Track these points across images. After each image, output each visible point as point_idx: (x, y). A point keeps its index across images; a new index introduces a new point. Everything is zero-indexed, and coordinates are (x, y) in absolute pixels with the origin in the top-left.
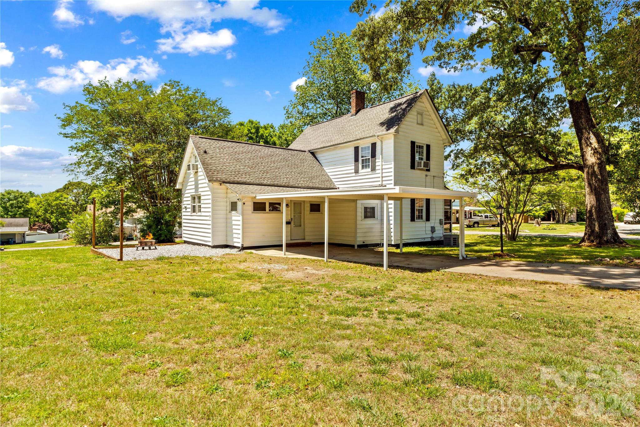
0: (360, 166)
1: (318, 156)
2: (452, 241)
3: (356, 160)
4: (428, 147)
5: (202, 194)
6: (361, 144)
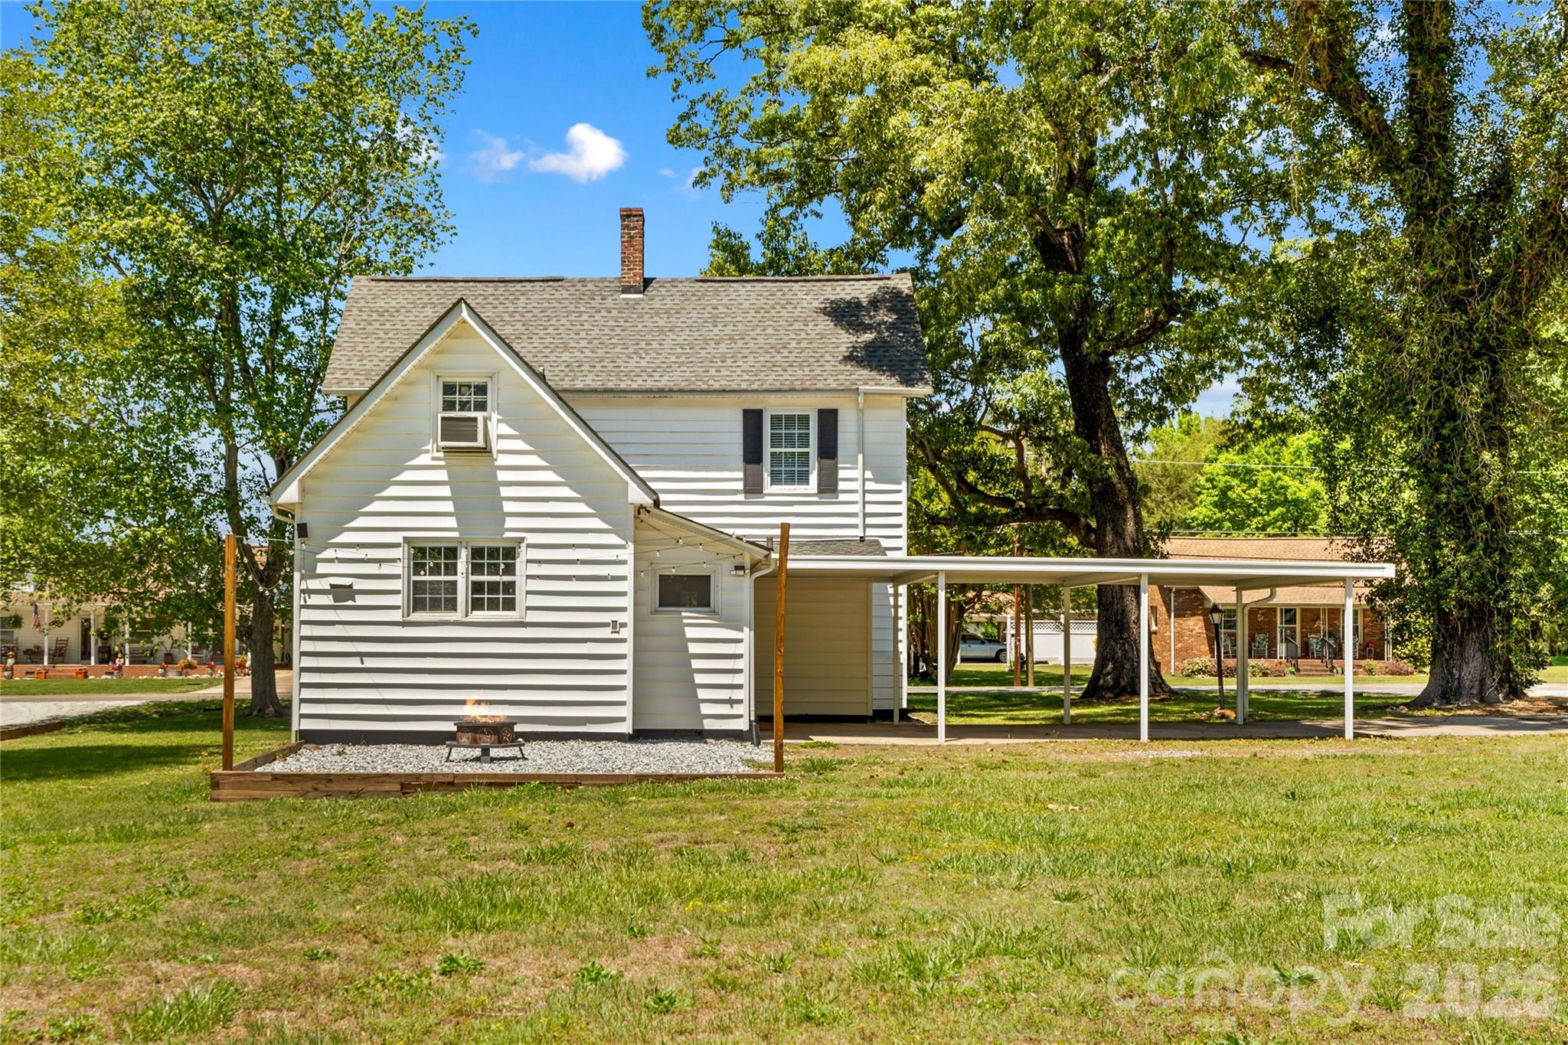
0: (767, 475)
3: (753, 452)
5: (532, 539)
6: (773, 406)
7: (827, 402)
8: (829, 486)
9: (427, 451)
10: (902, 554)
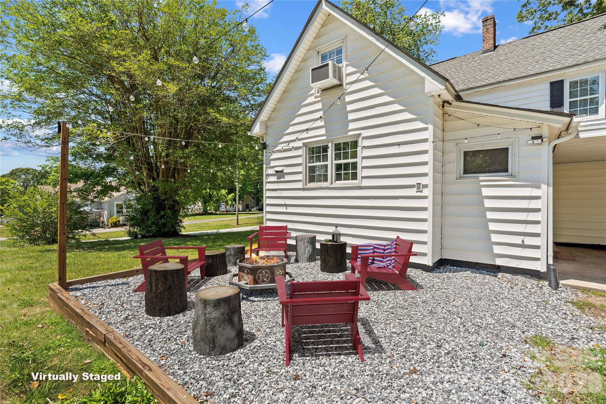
5: (365, 133)
6: (573, 76)
9: (312, 95)
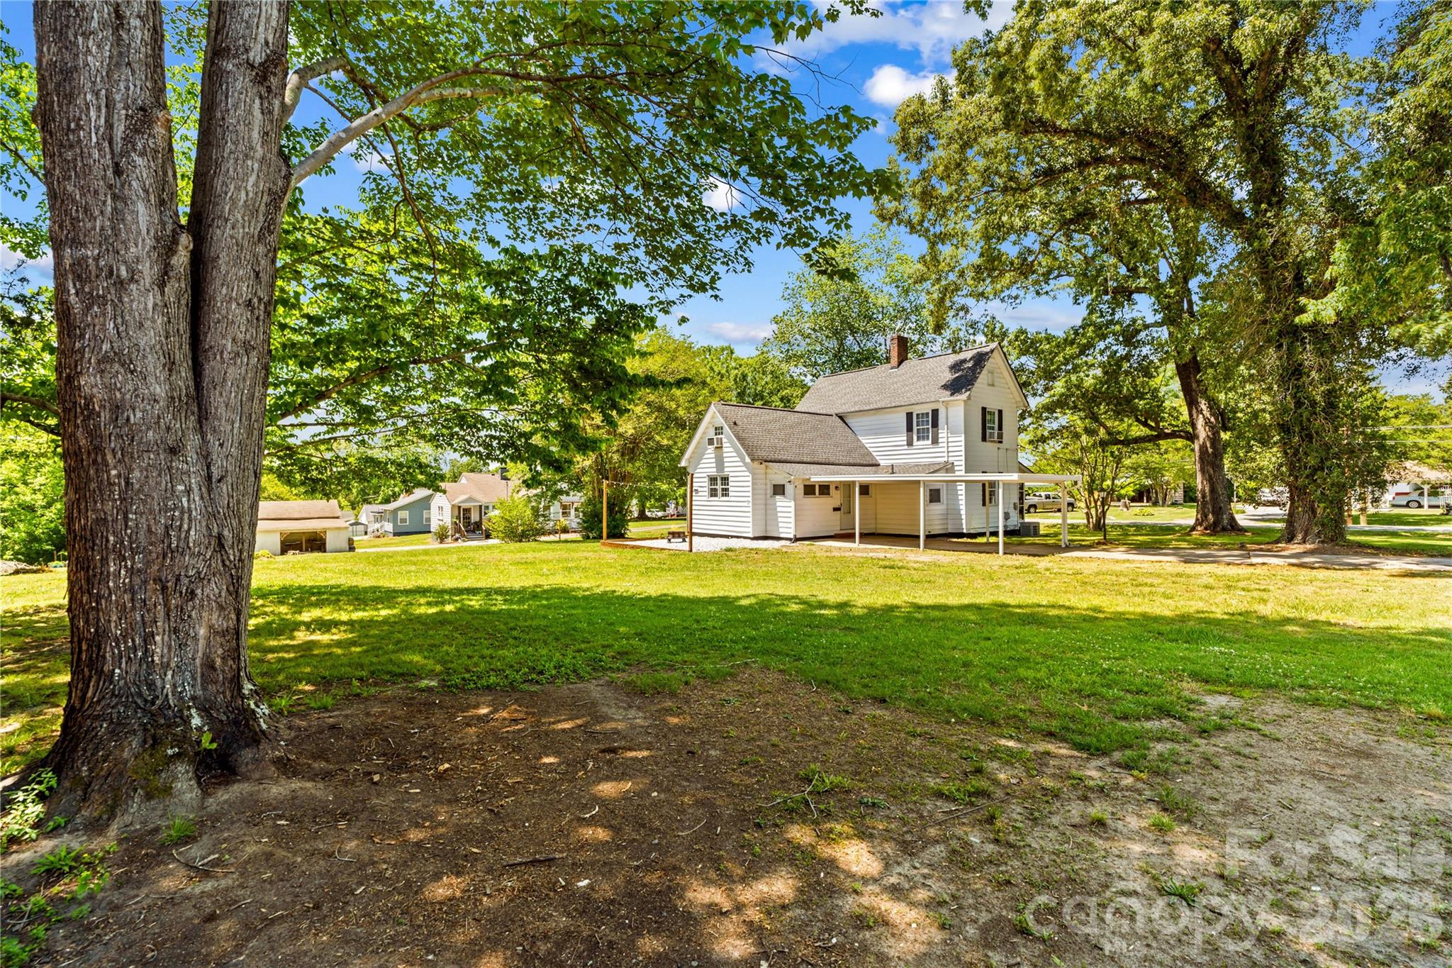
0: (915, 437)
1: (848, 420)
2: (1033, 530)
3: (910, 429)
4: (1000, 412)
6: (917, 410)
7: (934, 406)
8: (935, 441)
10: (963, 473)
